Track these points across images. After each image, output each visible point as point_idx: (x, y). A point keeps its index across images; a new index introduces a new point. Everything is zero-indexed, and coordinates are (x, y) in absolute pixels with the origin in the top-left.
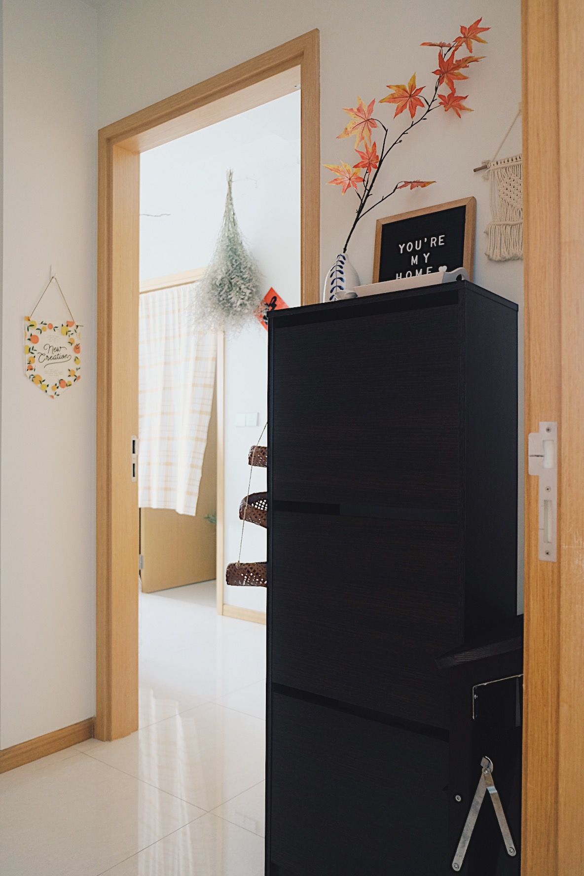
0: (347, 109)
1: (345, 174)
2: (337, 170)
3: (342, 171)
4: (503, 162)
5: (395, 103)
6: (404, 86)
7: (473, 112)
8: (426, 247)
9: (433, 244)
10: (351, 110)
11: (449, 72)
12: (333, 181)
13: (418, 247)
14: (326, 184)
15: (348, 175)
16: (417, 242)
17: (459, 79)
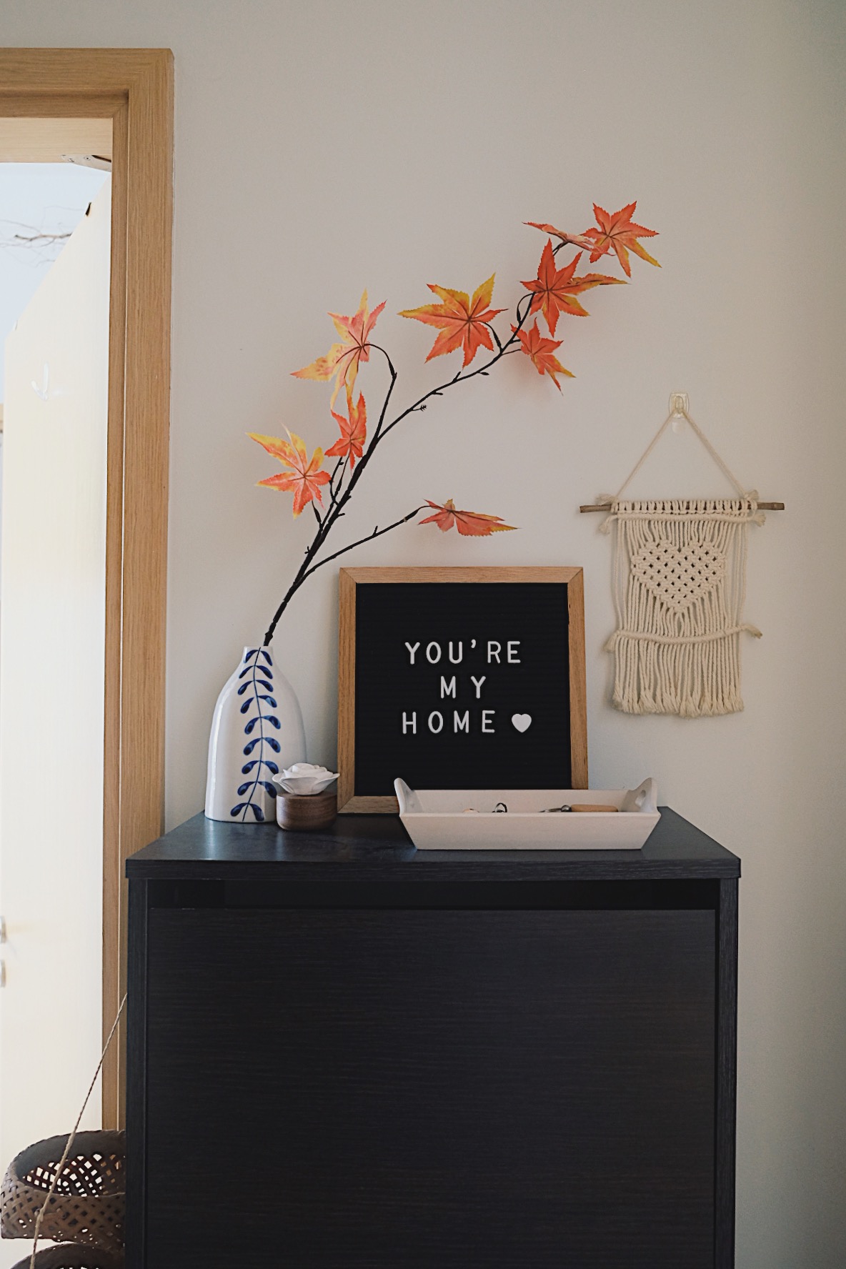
0: (337, 317)
1: (297, 463)
2: (280, 452)
3: (291, 455)
4: (644, 507)
5: (437, 326)
6: (466, 295)
7: (572, 379)
8: (475, 662)
9: (493, 657)
10: (346, 319)
11: (557, 292)
12: (272, 479)
13: (456, 657)
14: (257, 485)
15: (300, 466)
16: (451, 644)
17: (570, 312)
